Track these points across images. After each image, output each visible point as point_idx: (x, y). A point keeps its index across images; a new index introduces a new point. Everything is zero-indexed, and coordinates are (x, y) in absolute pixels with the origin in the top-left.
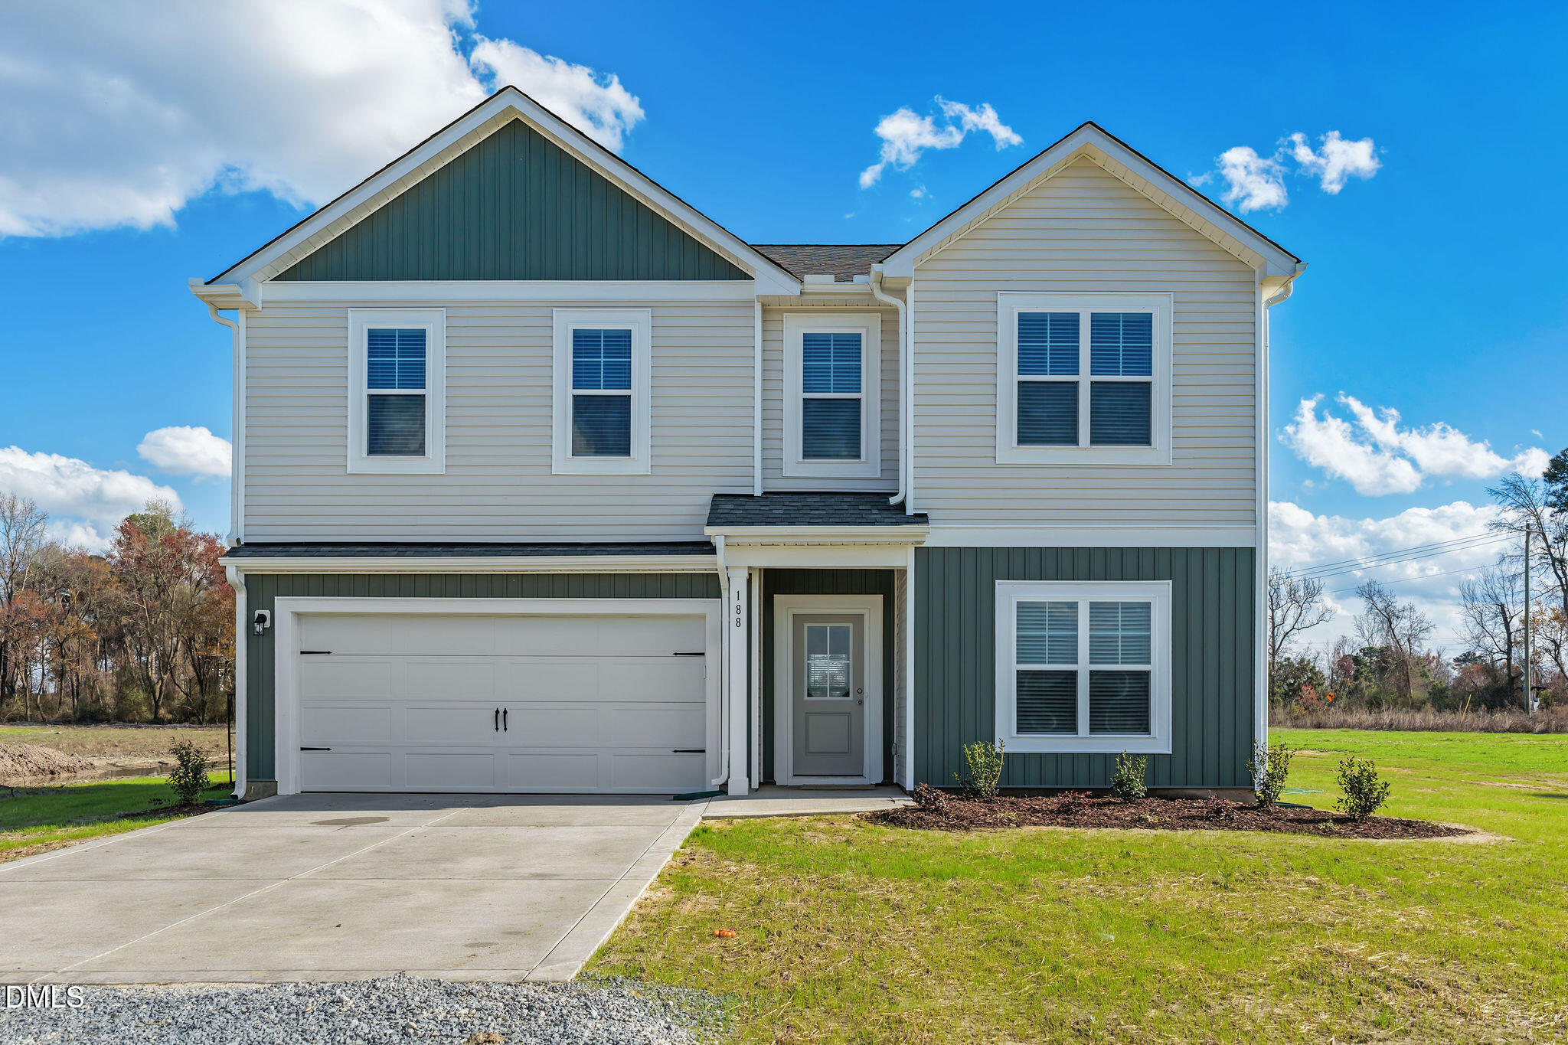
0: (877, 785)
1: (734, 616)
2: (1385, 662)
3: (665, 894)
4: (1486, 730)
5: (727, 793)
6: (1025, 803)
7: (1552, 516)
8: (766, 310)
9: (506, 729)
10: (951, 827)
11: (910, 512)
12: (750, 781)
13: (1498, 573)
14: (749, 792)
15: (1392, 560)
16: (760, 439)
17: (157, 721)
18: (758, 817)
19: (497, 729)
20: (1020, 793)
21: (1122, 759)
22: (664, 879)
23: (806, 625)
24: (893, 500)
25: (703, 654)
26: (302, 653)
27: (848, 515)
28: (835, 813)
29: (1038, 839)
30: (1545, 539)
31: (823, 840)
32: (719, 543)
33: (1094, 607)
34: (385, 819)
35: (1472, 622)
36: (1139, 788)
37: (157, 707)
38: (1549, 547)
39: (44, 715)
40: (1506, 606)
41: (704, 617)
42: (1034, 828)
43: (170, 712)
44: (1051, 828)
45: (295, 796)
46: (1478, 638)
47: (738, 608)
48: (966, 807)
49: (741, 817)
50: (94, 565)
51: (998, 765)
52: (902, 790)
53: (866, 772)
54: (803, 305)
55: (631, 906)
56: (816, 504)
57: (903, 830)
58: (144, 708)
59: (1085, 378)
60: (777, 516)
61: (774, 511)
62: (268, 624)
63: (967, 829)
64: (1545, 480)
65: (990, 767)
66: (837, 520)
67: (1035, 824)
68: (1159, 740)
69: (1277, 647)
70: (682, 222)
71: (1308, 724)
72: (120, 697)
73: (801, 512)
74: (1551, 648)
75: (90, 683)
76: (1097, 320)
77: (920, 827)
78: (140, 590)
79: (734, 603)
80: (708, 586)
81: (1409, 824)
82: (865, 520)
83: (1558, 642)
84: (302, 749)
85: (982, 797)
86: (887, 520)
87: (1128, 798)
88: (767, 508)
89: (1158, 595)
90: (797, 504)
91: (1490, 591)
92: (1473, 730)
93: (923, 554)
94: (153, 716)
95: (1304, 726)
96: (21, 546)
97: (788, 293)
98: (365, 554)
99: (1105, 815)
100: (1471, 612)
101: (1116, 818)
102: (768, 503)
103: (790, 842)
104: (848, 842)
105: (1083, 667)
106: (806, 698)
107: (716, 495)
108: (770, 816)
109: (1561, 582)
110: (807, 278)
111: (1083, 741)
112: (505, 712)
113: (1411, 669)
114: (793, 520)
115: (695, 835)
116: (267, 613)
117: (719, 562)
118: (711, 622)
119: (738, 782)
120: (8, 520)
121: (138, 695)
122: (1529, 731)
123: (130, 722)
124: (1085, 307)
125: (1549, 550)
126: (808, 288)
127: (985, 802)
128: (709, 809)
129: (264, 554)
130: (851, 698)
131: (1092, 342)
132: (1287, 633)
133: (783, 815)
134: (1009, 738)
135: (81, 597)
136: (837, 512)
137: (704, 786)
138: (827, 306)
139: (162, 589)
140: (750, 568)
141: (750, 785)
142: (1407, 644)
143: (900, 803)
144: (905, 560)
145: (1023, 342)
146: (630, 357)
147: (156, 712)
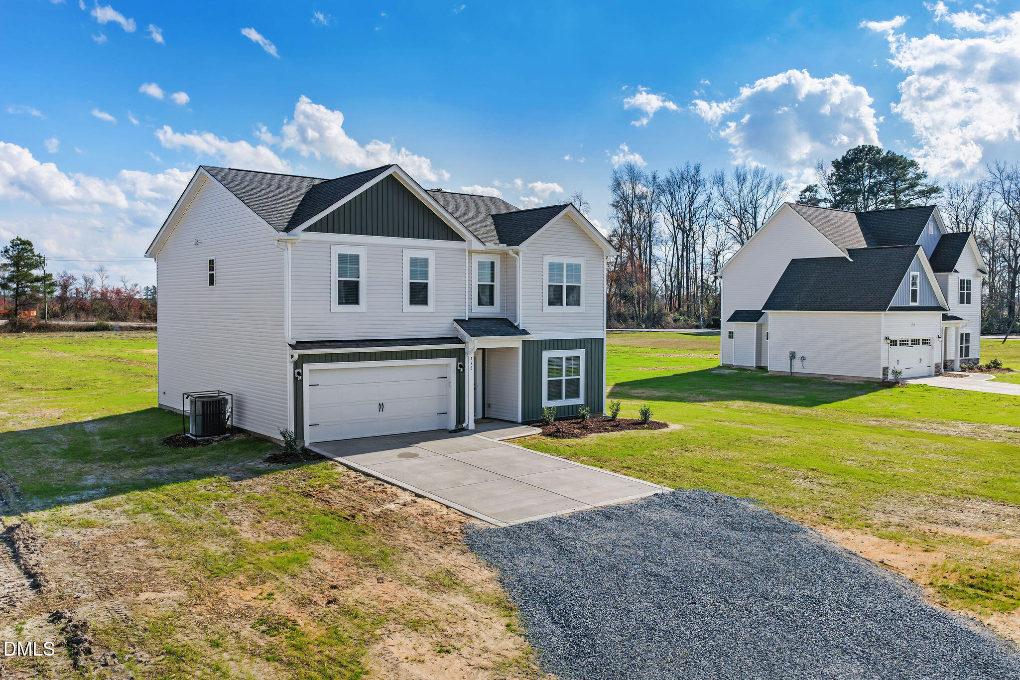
1: (470, 366)
5: (468, 429)
8: (469, 252)
9: (383, 411)
11: (520, 329)
16: (467, 306)
18: (513, 438)
19: (379, 411)
21: (573, 406)
24: (515, 324)
25: (446, 377)
26: (309, 385)
27: (504, 330)
33: (566, 358)
34: (413, 453)
41: (449, 364)
53: (478, 414)
56: (488, 324)
59: (565, 284)
62: (301, 375)
65: (553, 413)
66: (503, 333)
68: (581, 400)
73: (489, 328)
76: (568, 265)
79: (470, 361)
80: (460, 354)
84: (312, 424)
86: (513, 333)
88: (477, 327)
89: (581, 353)
93: (524, 342)
97: (481, 249)
98: (344, 346)
102: (475, 324)
105: (564, 378)
107: (455, 320)
108: (516, 438)
110: (487, 244)
111: (564, 402)
112: (383, 404)
114: (492, 333)
116: (301, 371)
118: (452, 366)
119: (471, 425)
124: (565, 261)
126: (487, 248)
129: (306, 347)
131: (567, 272)
133: (520, 437)
134: (546, 402)
136: (499, 328)
137: (447, 426)
140: (477, 348)
144: (520, 345)
145: (550, 271)
146: (428, 268)
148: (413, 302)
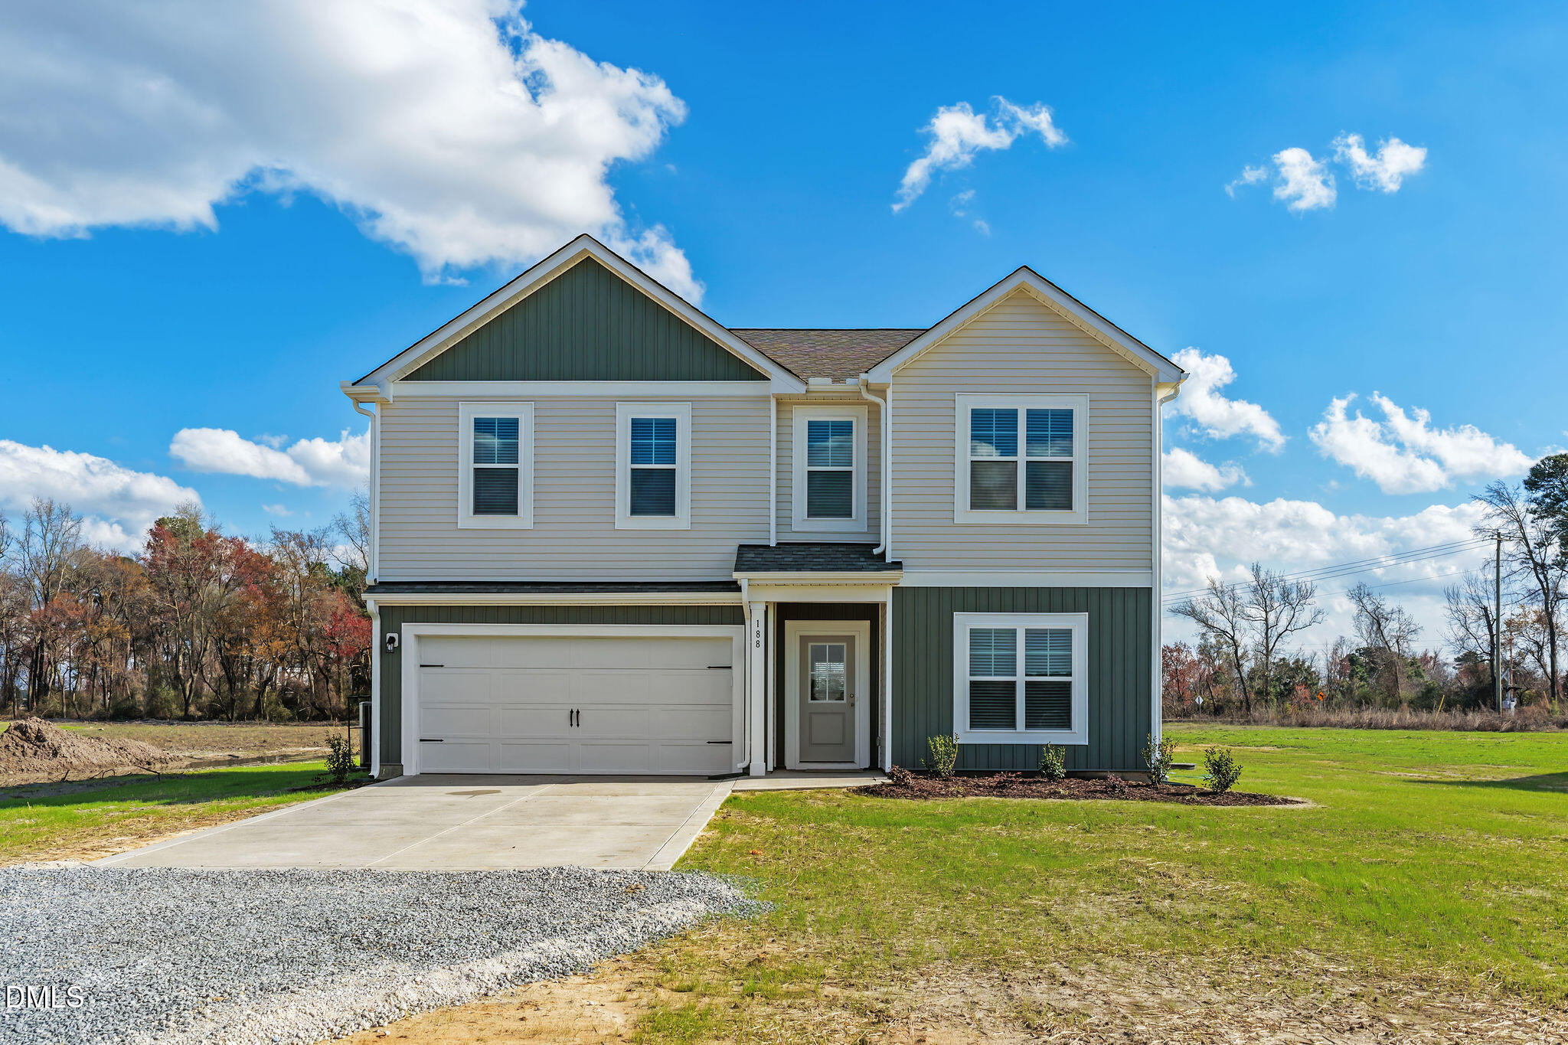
0: (865, 769)
1: (755, 639)
2: (1373, 662)
3: (715, 834)
4: (1457, 728)
5: (749, 774)
6: (972, 782)
7: (1532, 522)
8: (778, 403)
9: (578, 725)
10: (914, 797)
11: (889, 560)
12: (766, 765)
13: (1481, 577)
14: (766, 773)
15: (1411, 559)
16: (774, 517)
17: (187, 718)
18: (774, 790)
19: (571, 725)
20: (970, 774)
21: (1047, 748)
22: (711, 826)
23: (810, 644)
24: (876, 551)
25: (730, 667)
26: (421, 666)
27: (842, 563)
28: (831, 788)
29: (976, 805)
30: (1528, 545)
31: (821, 805)
32: (744, 584)
33: (1028, 632)
34: (499, 792)
35: (1456, 626)
36: (1060, 770)
37: (187, 704)
38: (1530, 552)
39: (79, 712)
40: (1488, 609)
41: (731, 639)
42: (974, 798)
43: (199, 709)
44: (987, 798)
45: (416, 776)
46: (1462, 640)
47: (758, 633)
48: (926, 783)
49: (761, 791)
50: (126, 567)
51: (954, 753)
52: (882, 772)
53: (857, 760)
54: (809, 399)
55: (693, 839)
56: (818, 553)
57: (879, 799)
58: (174, 706)
59: (1022, 458)
60: (787, 563)
61: (786, 559)
62: (396, 644)
63: (926, 798)
64: (1526, 488)
65: (948, 754)
66: (831, 567)
67: (976, 795)
68: (1078, 734)
69: (1270, 648)
70: (716, 338)
71: (1293, 723)
72: (152, 695)
73: (806, 560)
74: (1533, 649)
75: (120, 681)
76: (1031, 414)
77: (891, 797)
78: (172, 592)
79: (755, 629)
80: (735, 615)
81: (1254, 796)
82: (854, 567)
83: (1541, 643)
84: (421, 740)
85: (942, 777)
86: (871, 567)
87: (1052, 777)
88: (780, 556)
89: (1077, 624)
90: (803, 553)
91: (1474, 594)
92: (1445, 728)
93: (897, 591)
94: (183, 713)
95: (1290, 725)
96: (57, 550)
97: (797, 392)
98: (472, 591)
99: (1031, 789)
100: (1456, 615)
101: (1038, 792)
102: (781, 552)
103: (797, 806)
104: (839, 806)
105: (1020, 679)
106: (810, 701)
107: (741, 546)
108: (782, 790)
109: (1543, 586)
110: (811, 380)
111: (1020, 735)
112: (578, 712)
113: (1399, 669)
114: (801, 567)
115: (728, 801)
116: (395, 635)
117: (743, 597)
118: (737, 643)
119: (758, 766)
120: (45, 524)
121: (167, 692)
122: (1496, 729)
123: (162, 719)
124: (1022, 405)
125: (1531, 555)
126: (812, 388)
127: (943, 780)
128: (736, 785)
129: (395, 590)
130: (845, 701)
131: (1027, 431)
132: (1281, 634)
133: (792, 789)
134: (963, 732)
135: (113, 597)
136: (833, 560)
137: (731, 769)
138: (826, 400)
139: (191, 590)
140: (766, 602)
141: (766, 768)
142: (1396, 645)
143: (880, 781)
144: (886, 597)
145: (975, 430)
146: (675, 440)
147: (186, 710)
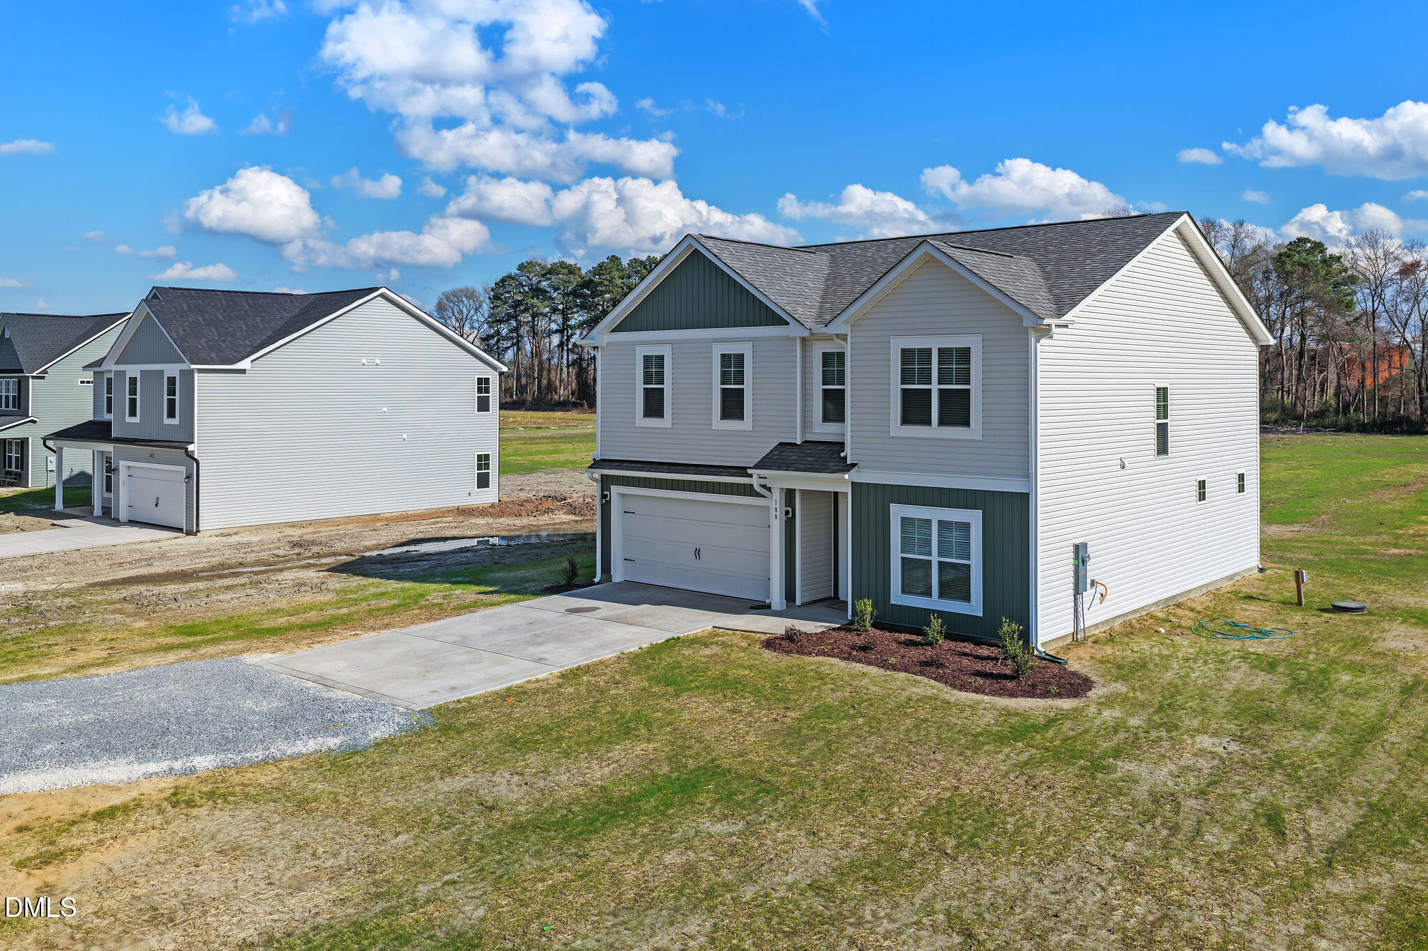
1: (774, 513)
5: (771, 608)
8: (802, 340)
9: (699, 558)
11: (849, 462)
14: (781, 611)
24: (842, 455)
26: (624, 512)
27: (820, 463)
33: (940, 523)
34: (597, 610)
45: (620, 583)
47: (776, 509)
51: (892, 611)
59: (935, 387)
60: (789, 461)
61: (791, 458)
62: (608, 498)
66: (810, 466)
68: (975, 607)
73: (803, 458)
76: (941, 352)
79: (774, 506)
82: (823, 467)
84: (625, 559)
86: (834, 467)
88: (791, 455)
89: (974, 518)
93: (856, 487)
102: (796, 451)
105: (935, 559)
107: (780, 443)
110: (813, 326)
111: (935, 602)
112: (700, 550)
114: (792, 465)
116: (608, 493)
119: (776, 603)
124: (934, 344)
126: (814, 332)
129: (602, 467)
131: (939, 365)
134: (897, 596)
136: (818, 459)
140: (780, 488)
141: (782, 607)
144: (848, 490)
145: (903, 365)
146: (744, 368)
148: (726, 415)
